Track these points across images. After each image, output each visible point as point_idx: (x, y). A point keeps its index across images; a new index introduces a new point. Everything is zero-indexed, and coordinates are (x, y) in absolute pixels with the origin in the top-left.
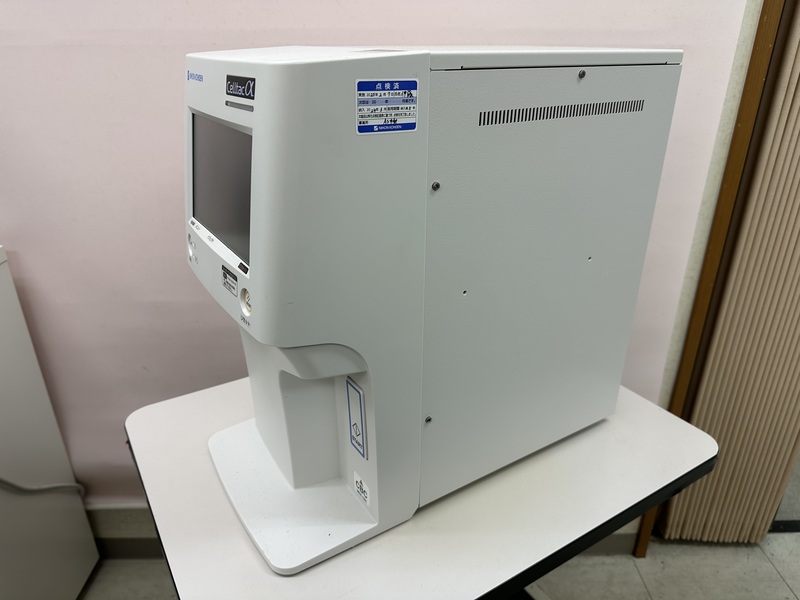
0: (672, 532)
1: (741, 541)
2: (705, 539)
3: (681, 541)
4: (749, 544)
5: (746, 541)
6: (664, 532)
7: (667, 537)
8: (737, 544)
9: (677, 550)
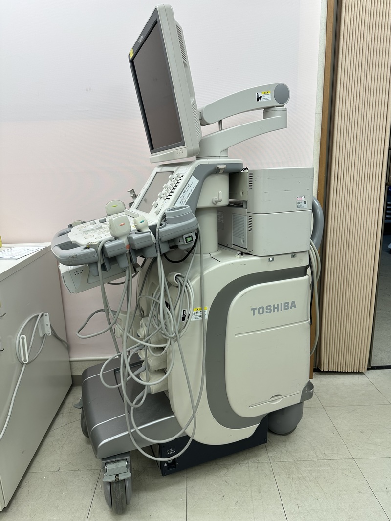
0: (324, 368)
1: (355, 371)
2: (339, 371)
3: (329, 372)
4: (360, 373)
5: (358, 371)
6: (321, 368)
7: (322, 370)
8: (353, 373)
9: (327, 376)
